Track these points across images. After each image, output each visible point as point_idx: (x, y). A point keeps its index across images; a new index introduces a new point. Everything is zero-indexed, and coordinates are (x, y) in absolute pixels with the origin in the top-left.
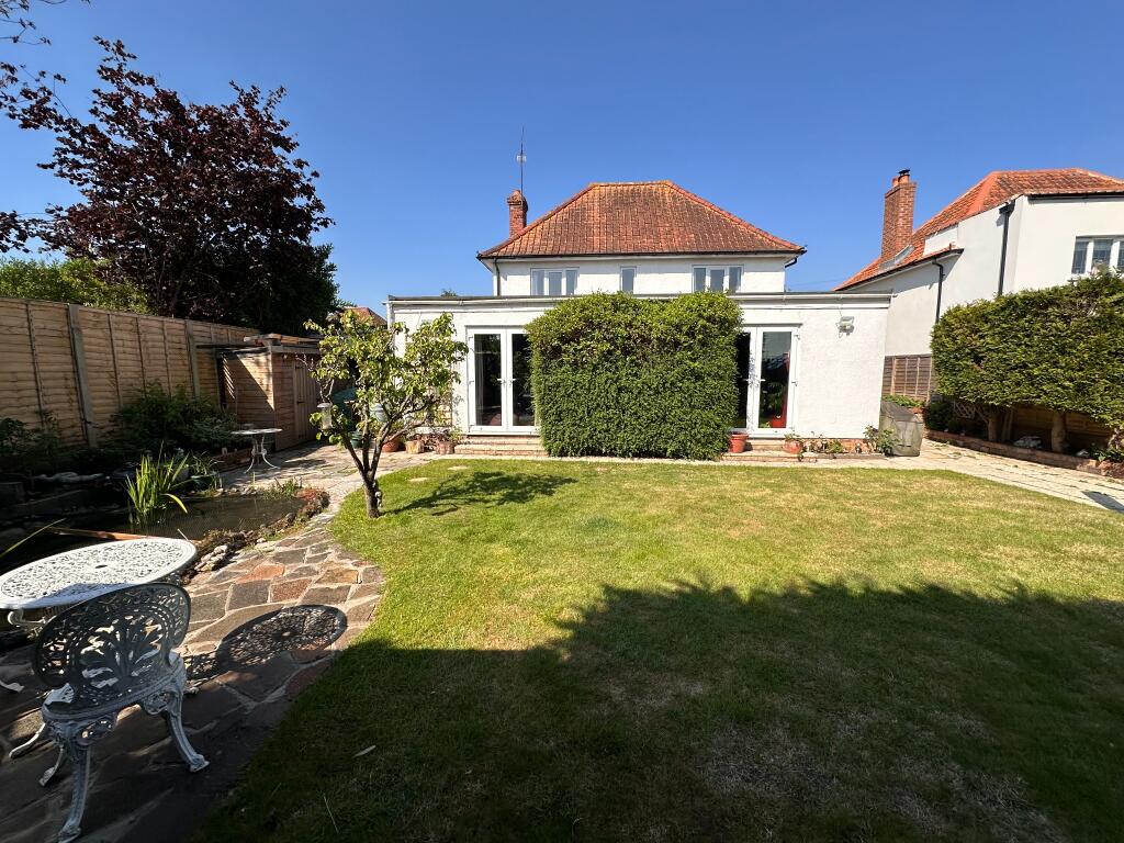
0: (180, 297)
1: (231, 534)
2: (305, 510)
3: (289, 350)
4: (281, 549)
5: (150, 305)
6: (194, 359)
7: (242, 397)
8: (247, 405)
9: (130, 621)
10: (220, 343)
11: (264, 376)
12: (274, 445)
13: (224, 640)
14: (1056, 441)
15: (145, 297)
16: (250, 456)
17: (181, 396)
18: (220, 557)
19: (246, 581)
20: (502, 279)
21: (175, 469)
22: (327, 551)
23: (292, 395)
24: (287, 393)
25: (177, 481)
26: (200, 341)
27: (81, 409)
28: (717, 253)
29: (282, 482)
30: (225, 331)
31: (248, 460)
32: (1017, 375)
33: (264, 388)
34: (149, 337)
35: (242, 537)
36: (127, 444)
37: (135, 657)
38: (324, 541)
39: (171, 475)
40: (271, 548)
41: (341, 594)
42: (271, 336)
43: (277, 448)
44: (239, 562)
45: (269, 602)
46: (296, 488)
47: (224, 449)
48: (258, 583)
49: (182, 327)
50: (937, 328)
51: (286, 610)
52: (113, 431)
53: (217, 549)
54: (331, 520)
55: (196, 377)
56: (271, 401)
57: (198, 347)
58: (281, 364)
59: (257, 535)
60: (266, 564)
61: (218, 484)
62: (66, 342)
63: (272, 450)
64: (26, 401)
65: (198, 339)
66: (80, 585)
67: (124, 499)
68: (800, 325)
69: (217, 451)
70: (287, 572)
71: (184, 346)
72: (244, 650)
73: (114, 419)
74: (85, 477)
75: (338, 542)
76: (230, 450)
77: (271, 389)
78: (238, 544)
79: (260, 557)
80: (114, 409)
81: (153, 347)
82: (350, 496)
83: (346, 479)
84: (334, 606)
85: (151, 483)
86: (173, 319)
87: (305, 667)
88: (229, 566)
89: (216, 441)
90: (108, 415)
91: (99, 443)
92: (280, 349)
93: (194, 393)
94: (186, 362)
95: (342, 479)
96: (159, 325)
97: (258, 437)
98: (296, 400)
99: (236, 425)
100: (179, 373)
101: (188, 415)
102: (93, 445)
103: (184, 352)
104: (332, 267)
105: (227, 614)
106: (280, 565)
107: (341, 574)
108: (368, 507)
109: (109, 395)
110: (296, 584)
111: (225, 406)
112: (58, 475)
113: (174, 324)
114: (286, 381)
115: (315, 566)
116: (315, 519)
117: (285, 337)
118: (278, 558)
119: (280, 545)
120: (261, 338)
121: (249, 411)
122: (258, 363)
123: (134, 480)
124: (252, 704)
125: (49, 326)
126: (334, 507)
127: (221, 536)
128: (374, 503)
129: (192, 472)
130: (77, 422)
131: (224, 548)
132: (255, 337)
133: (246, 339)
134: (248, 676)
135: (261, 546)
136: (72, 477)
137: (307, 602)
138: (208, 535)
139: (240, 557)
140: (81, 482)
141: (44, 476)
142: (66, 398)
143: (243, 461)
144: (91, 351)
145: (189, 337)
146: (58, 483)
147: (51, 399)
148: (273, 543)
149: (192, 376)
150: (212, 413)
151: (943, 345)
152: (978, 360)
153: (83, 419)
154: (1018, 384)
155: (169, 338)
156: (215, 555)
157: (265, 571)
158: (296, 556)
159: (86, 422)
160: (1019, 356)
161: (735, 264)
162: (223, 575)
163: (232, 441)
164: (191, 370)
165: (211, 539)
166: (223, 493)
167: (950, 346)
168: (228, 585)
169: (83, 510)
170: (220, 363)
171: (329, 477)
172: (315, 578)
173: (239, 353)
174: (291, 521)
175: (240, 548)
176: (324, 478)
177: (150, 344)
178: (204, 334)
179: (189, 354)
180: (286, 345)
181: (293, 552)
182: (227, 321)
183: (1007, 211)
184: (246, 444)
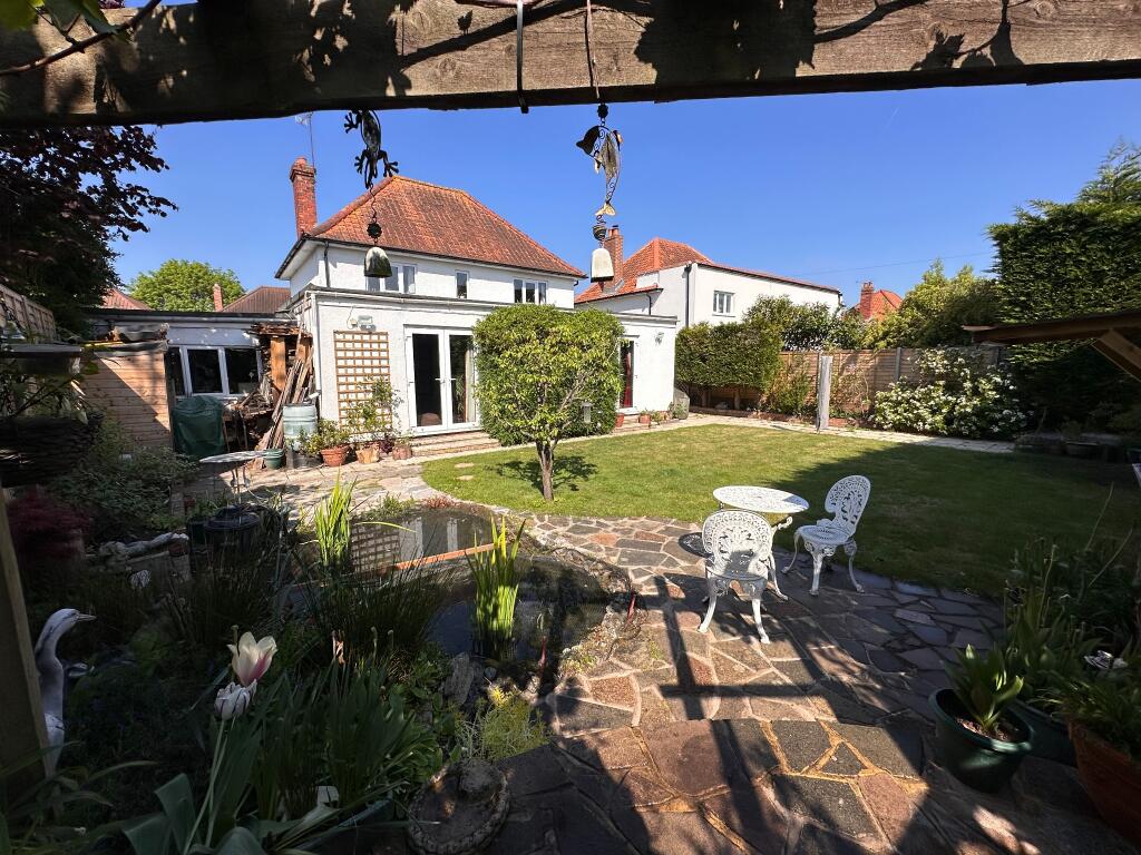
11: (149, 384)
14: (737, 405)
20: (330, 265)
28: (534, 270)
32: (725, 369)
50: (677, 340)
68: (638, 336)
151: (682, 350)
152: (704, 360)
154: (727, 374)
160: (726, 358)
161: (543, 280)
167: (687, 352)
183: (688, 270)
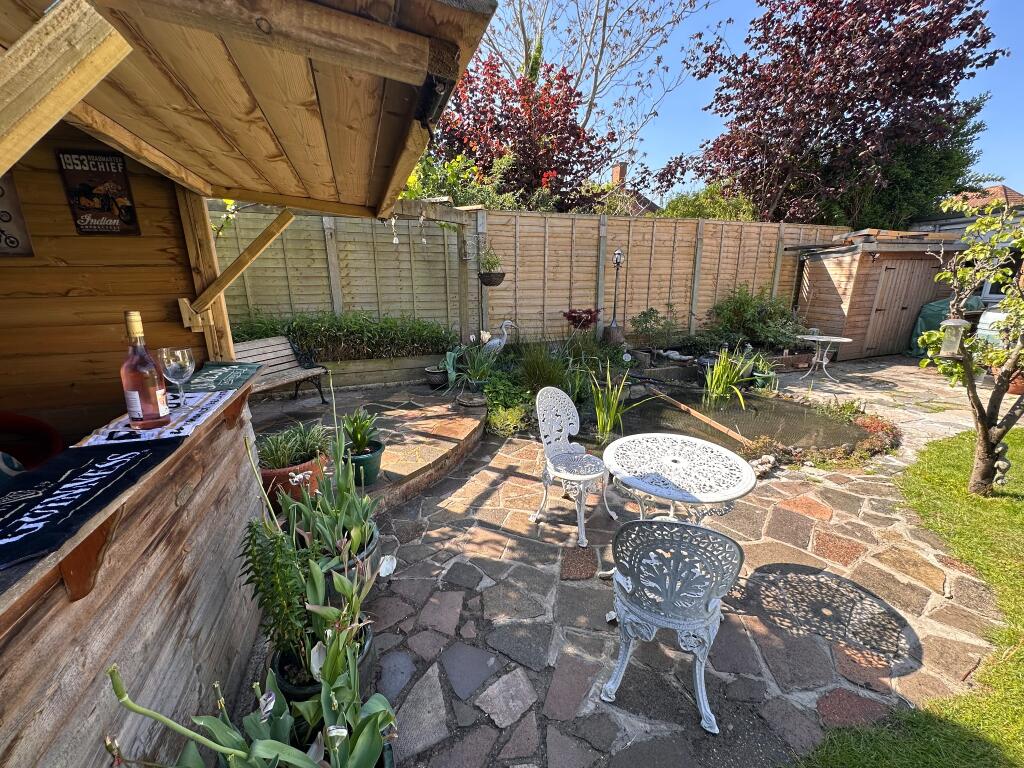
0: (780, 202)
1: (781, 446)
2: (867, 445)
3: (884, 248)
4: (831, 485)
5: (754, 213)
6: (779, 263)
7: (815, 301)
8: (818, 309)
9: (685, 557)
10: (807, 244)
11: (844, 279)
12: (836, 354)
13: (757, 570)
15: (752, 206)
16: (809, 361)
17: (761, 297)
18: (766, 467)
19: (787, 508)
21: (744, 364)
22: (894, 516)
23: (873, 301)
24: (866, 298)
25: (742, 376)
26: (789, 243)
27: (691, 304)
29: (842, 400)
30: (814, 231)
31: (806, 365)
33: (840, 291)
34: (748, 242)
35: (789, 453)
36: (713, 335)
37: (681, 591)
38: (890, 499)
39: (740, 370)
40: (820, 478)
41: (914, 598)
42: (866, 231)
43: (838, 359)
44: (784, 480)
45: (809, 550)
46: (857, 412)
47: (786, 351)
48: (800, 517)
49: (776, 230)
51: (828, 574)
52: (706, 324)
53: (765, 457)
54: (904, 470)
55: (777, 279)
56: (845, 307)
57: (786, 249)
58: (870, 264)
59: (805, 456)
60: (811, 496)
61: (775, 384)
62: (692, 250)
63: (833, 359)
64: (663, 295)
65: (788, 241)
66: (658, 475)
67: (703, 382)
69: (780, 352)
70: (835, 521)
71: (773, 249)
72: (775, 598)
73: (709, 314)
74: (684, 357)
75: (913, 508)
76: (791, 353)
77: (849, 292)
78: (786, 459)
79: (806, 483)
80: (711, 305)
81: (749, 251)
82: (934, 444)
83: (927, 417)
84: (902, 613)
85: (724, 373)
86: (769, 224)
87: (847, 686)
88: (773, 480)
89: (781, 343)
90: (706, 310)
91: (696, 331)
92: (872, 247)
93: (771, 294)
94: (772, 265)
95: (923, 415)
96: (757, 230)
97: (824, 345)
98: (875, 307)
99: (802, 328)
100: (763, 276)
101: (764, 316)
102: (693, 333)
103: (773, 255)
104: (978, 128)
105: (764, 539)
106: (827, 505)
107: (915, 564)
108: (975, 476)
109: (710, 293)
110: (845, 544)
111: (796, 309)
112: (669, 352)
113: (770, 227)
114: (869, 284)
115: (876, 531)
116: (879, 460)
117: (883, 232)
118: (825, 494)
119: (830, 478)
120: (851, 236)
121: (818, 316)
122: (840, 264)
123: (712, 367)
124: (774, 690)
125: (685, 239)
126: (908, 453)
127: (771, 444)
128: (989, 474)
129: (755, 369)
130: (687, 313)
131: (772, 459)
132: (845, 235)
133: (835, 238)
134: (777, 641)
135: (807, 470)
136: (675, 355)
137: (858, 580)
138: (759, 438)
139: (785, 474)
140: (680, 360)
141: (662, 351)
142: (684, 294)
143: (801, 366)
144: (705, 257)
145: (780, 239)
146: (668, 358)
147: (676, 295)
148: (822, 471)
149: (773, 279)
150: (783, 314)
153: (691, 312)
155: (763, 242)
156: (762, 464)
157: (810, 506)
158: (849, 503)
159: (693, 314)
162: (765, 489)
163: (796, 345)
164: (774, 272)
165: (761, 444)
166: (778, 396)
168: (769, 502)
169: (677, 382)
170: (802, 265)
171: (903, 407)
172: (872, 548)
173: (822, 253)
174: (848, 453)
175: (786, 464)
176: (895, 407)
177: (747, 249)
178: (794, 236)
179: (776, 257)
180: (881, 242)
181: (845, 496)
182: (819, 221)
184: (808, 350)
